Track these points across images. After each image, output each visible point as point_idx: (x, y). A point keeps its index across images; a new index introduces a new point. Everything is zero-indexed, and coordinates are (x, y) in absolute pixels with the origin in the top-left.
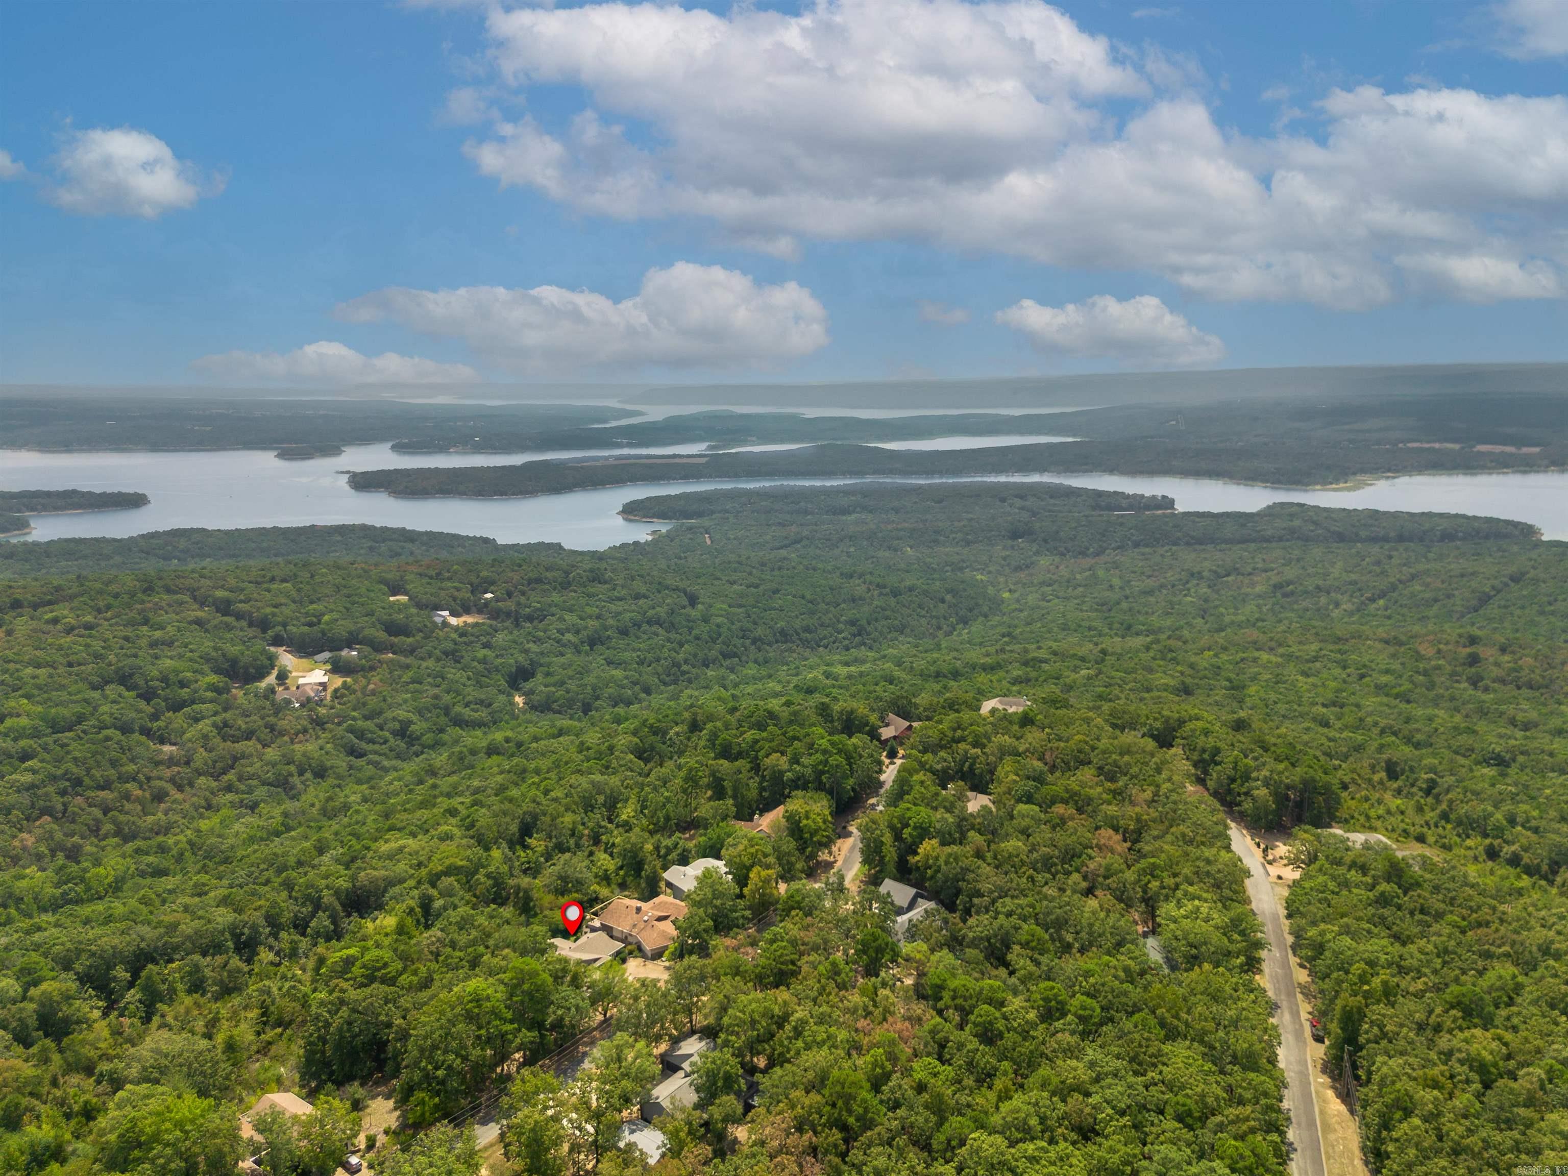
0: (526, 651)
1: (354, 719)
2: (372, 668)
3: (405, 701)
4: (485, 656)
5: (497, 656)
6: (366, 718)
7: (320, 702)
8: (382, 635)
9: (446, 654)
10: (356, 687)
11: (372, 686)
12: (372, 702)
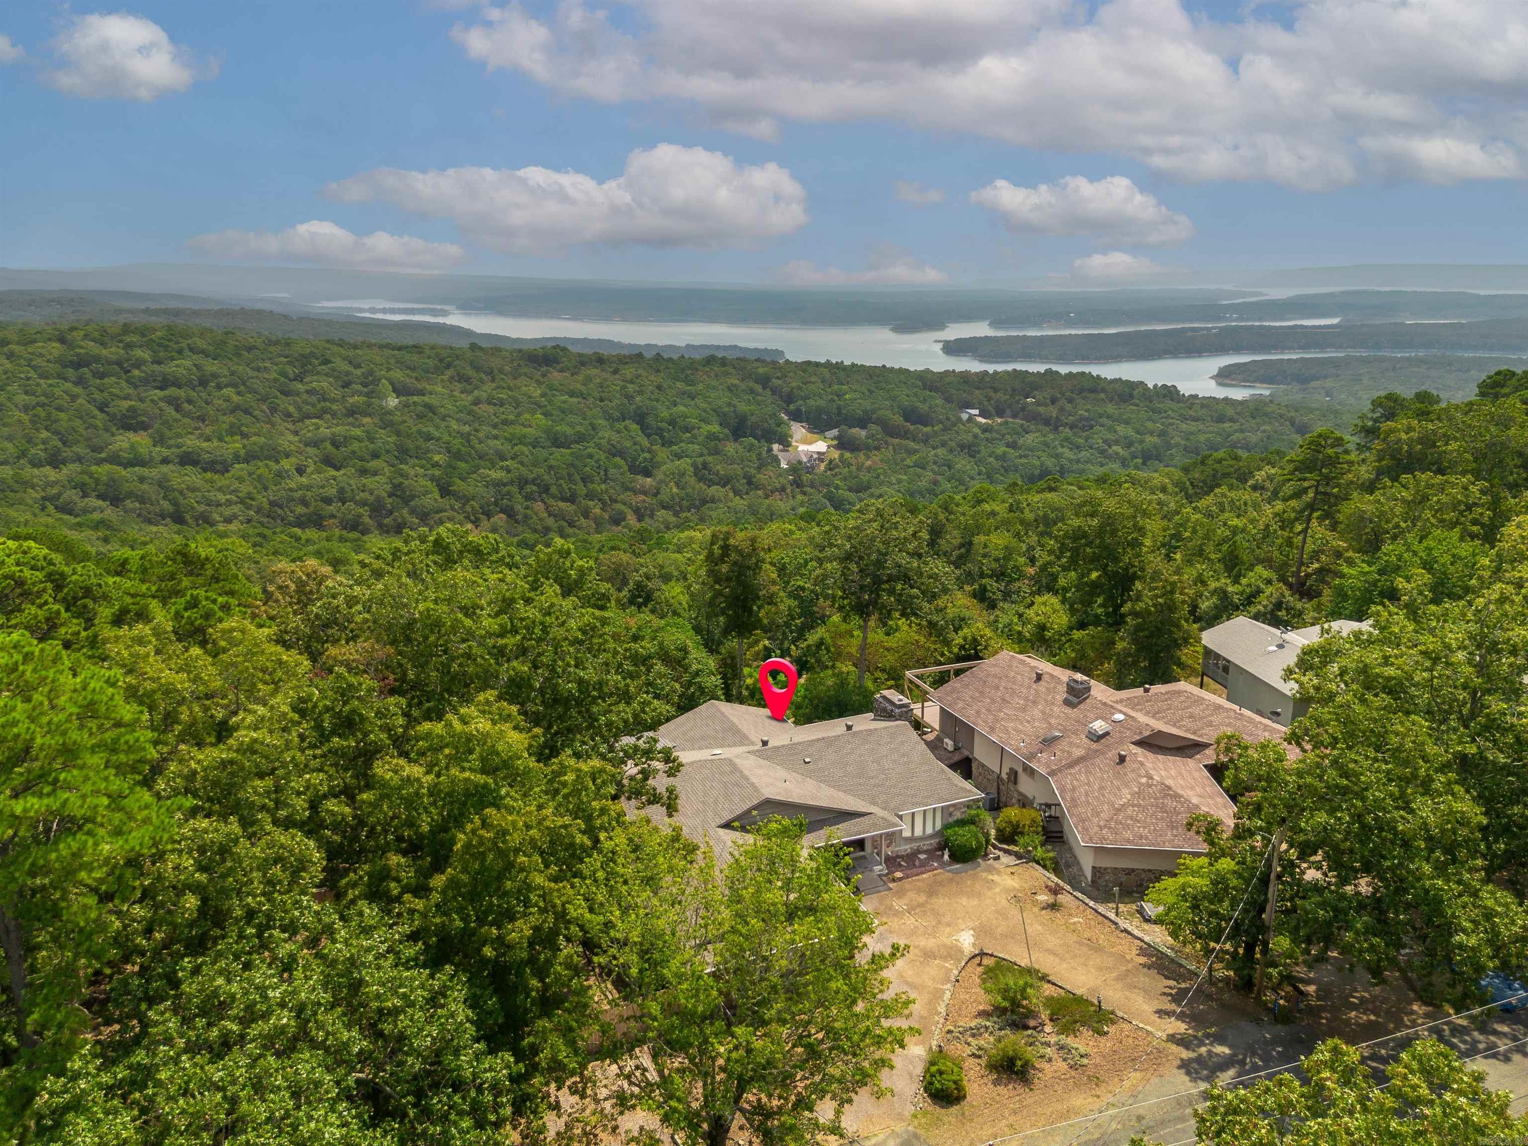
0: (1058, 456)
1: (837, 487)
2: (877, 448)
3: (900, 481)
4: (1004, 454)
5: (1021, 457)
6: (850, 490)
7: (810, 470)
8: (898, 419)
9: (962, 447)
10: (853, 461)
11: (869, 463)
12: (865, 477)
